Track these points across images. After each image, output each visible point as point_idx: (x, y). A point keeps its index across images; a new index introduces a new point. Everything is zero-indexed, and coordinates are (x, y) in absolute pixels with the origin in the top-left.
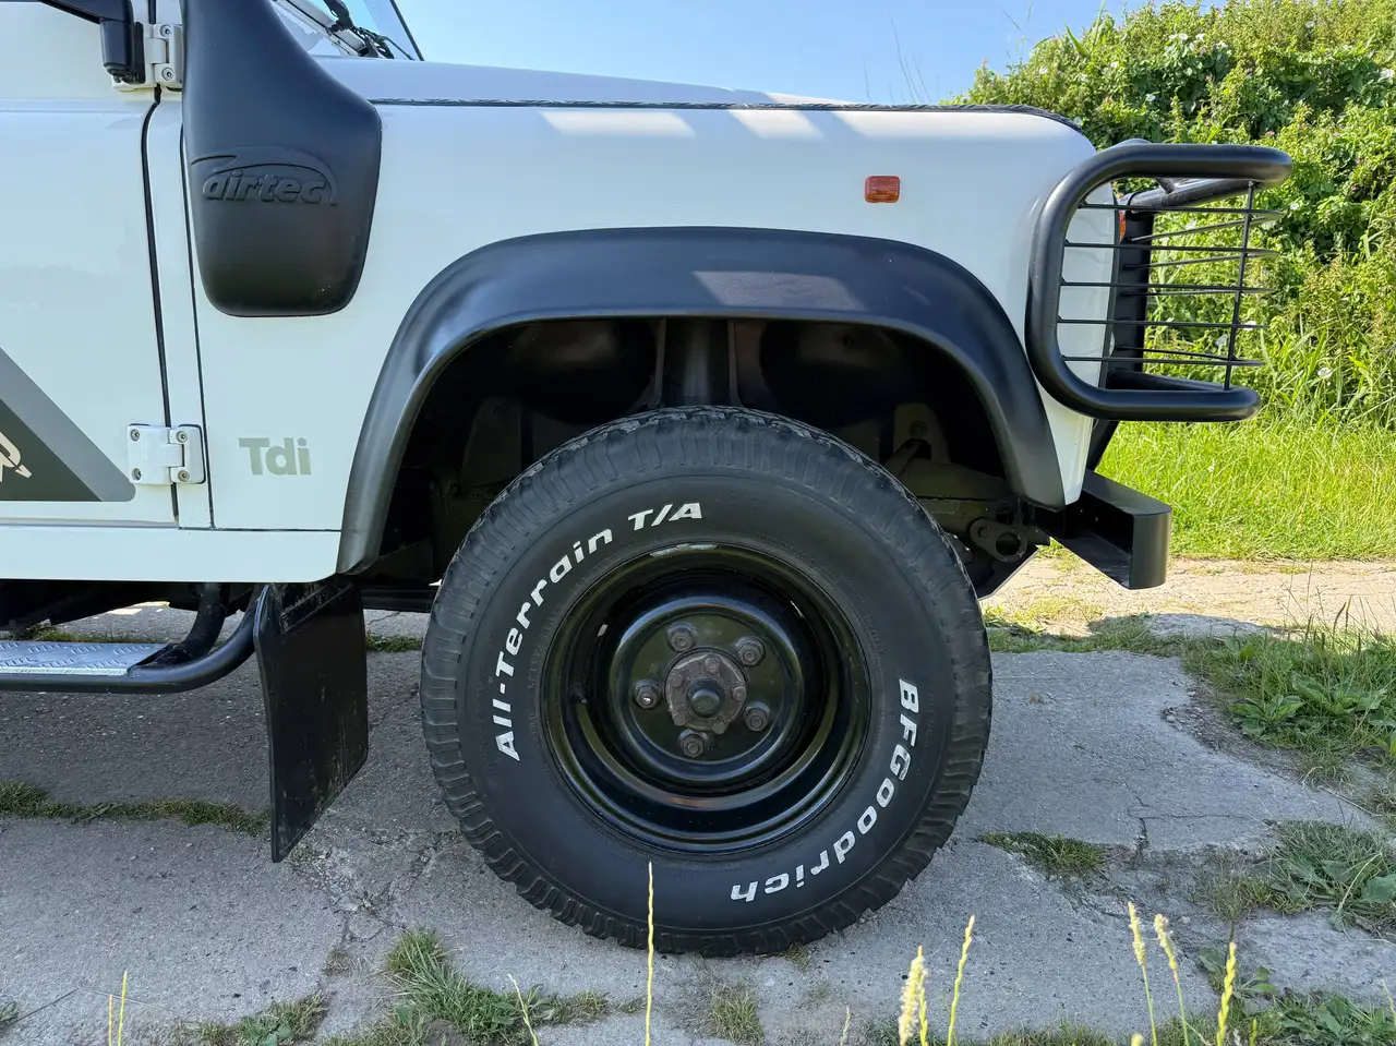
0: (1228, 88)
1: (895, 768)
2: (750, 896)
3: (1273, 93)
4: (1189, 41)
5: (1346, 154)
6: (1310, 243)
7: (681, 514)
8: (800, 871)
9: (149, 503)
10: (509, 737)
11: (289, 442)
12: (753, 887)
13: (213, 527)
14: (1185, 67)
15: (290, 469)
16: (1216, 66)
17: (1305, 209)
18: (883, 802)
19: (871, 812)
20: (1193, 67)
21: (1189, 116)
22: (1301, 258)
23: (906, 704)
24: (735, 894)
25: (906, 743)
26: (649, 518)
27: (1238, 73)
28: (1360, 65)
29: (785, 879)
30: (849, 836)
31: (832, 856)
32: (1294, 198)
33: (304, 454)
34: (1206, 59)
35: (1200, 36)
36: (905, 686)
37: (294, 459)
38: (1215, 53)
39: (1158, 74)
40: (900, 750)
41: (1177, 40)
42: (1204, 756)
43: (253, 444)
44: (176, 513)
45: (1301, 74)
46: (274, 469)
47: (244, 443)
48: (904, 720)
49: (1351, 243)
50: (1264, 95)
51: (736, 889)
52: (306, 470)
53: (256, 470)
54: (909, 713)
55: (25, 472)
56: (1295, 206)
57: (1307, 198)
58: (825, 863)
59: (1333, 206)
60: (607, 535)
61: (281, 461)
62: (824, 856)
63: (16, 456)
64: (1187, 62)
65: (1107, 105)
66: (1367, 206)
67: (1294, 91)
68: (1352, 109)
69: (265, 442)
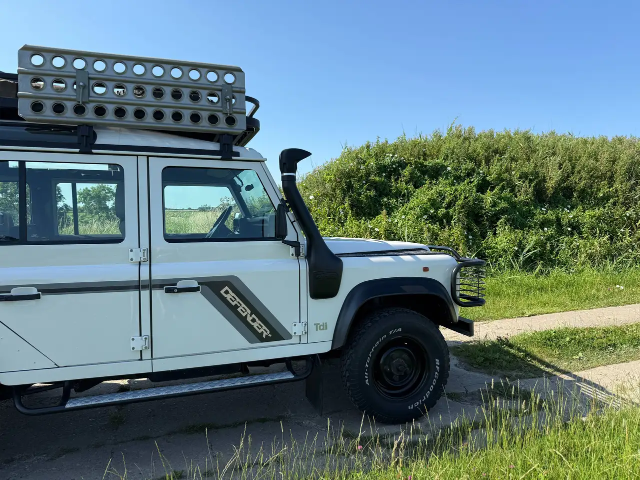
0: (406, 172)
1: (436, 377)
2: (412, 408)
3: (419, 174)
4: (392, 157)
5: (442, 195)
6: (438, 223)
7: (398, 330)
8: (420, 401)
9: (295, 340)
10: (367, 380)
11: (323, 323)
12: (412, 405)
13: (307, 343)
14: (392, 165)
15: (323, 329)
16: (403, 165)
17: (434, 212)
18: (434, 384)
19: (432, 386)
20: (396, 165)
21: (396, 180)
22: (436, 227)
23: (437, 364)
24: (409, 408)
25: (437, 372)
26: (392, 332)
27: (408, 168)
28: (441, 166)
29: (418, 403)
30: (429, 392)
31: (426, 397)
32: (431, 209)
33: (326, 326)
34: (398, 162)
35: (396, 155)
36: (437, 360)
37: (324, 327)
38: (401, 161)
39: (385, 166)
40: (436, 373)
41: (389, 156)
42: (468, 373)
43: (316, 325)
44: (300, 341)
45: (425, 168)
46: (320, 329)
47: (315, 324)
48: (437, 367)
49: (449, 223)
50: (416, 174)
51: (409, 407)
52: (326, 329)
53: (317, 330)
54: (438, 365)
55: (270, 335)
56: (432, 211)
57: (434, 209)
58: (425, 398)
59: (442, 212)
60: (385, 336)
61: (322, 327)
62: (424, 397)
63: (269, 332)
64: (393, 163)
65: (372, 177)
66: (451, 211)
67: (424, 173)
68: (441, 179)
69: (319, 324)
